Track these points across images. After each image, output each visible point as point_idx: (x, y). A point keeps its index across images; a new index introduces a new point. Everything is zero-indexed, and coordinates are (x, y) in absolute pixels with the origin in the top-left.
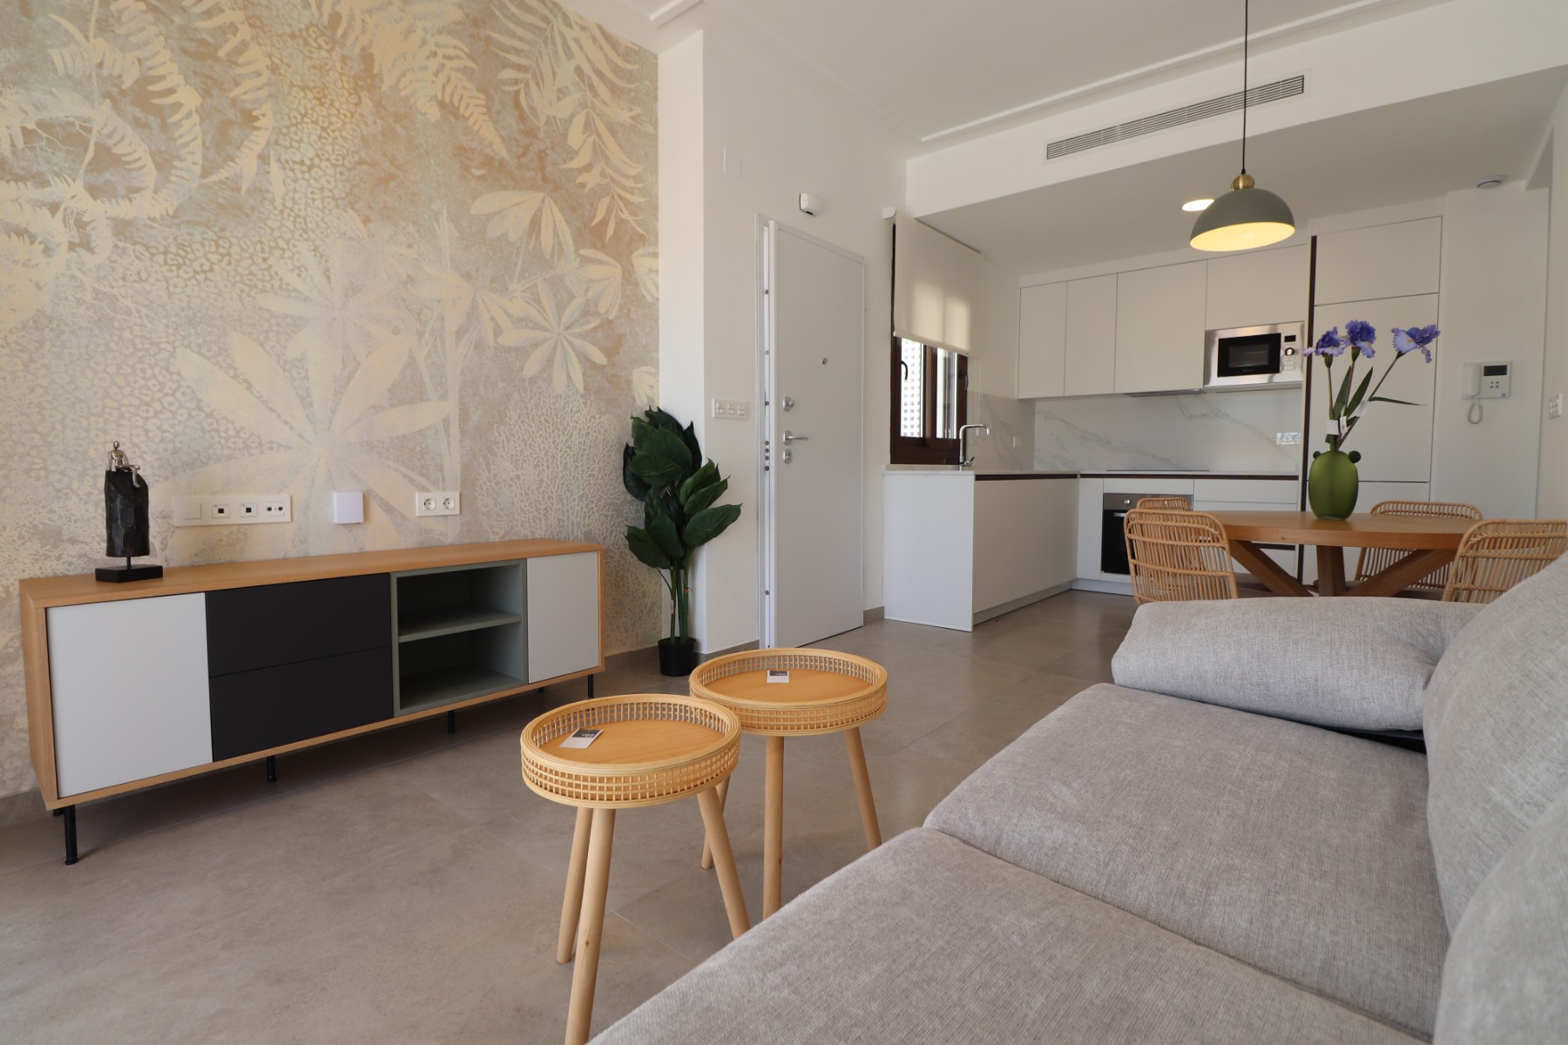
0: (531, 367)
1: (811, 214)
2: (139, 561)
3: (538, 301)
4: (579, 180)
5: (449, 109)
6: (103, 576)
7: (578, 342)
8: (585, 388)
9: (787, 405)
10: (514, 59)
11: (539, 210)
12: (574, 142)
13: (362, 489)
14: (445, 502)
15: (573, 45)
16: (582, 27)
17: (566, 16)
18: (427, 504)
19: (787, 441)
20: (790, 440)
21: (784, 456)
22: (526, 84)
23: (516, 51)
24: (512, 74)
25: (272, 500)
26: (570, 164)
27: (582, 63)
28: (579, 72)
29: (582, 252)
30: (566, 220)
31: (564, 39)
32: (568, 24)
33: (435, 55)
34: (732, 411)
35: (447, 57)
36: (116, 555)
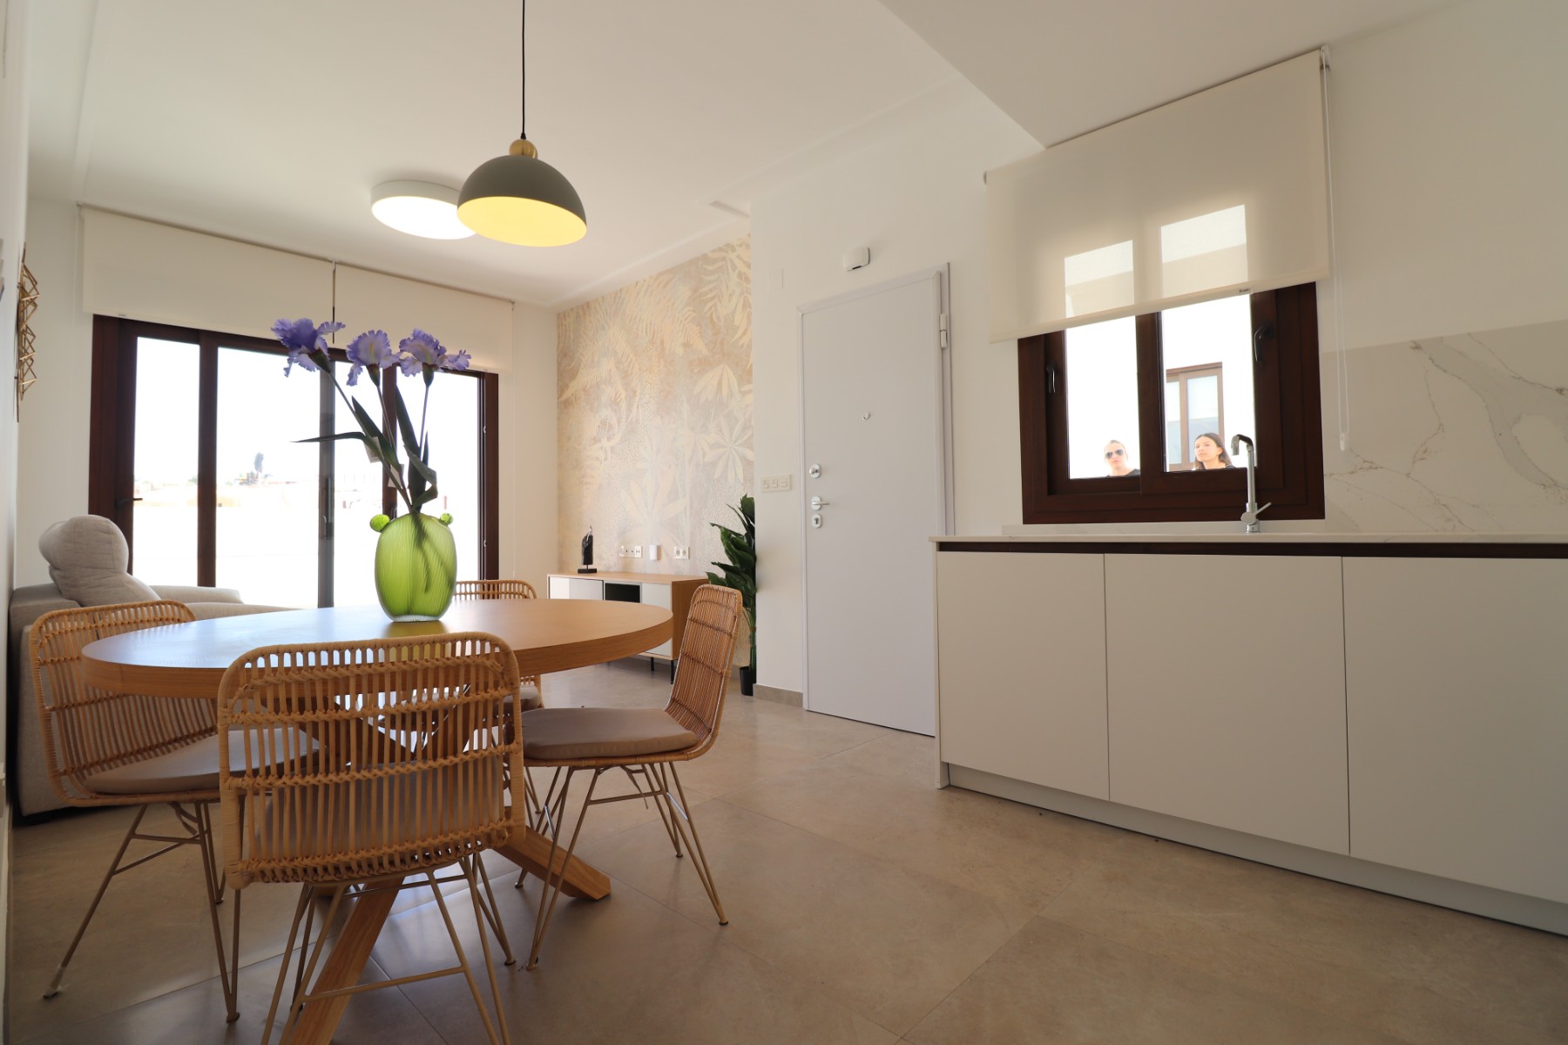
0: (718, 473)
1: (860, 267)
2: (590, 567)
3: (721, 430)
4: (740, 344)
5: (686, 345)
7: (740, 450)
8: (745, 479)
9: (813, 473)
10: (710, 296)
11: (722, 375)
12: (736, 323)
13: (658, 544)
14: (684, 552)
15: (737, 261)
16: (741, 245)
17: (733, 246)
18: (678, 552)
19: (819, 507)
20: (822, 505)
21: (814, 522)
22: (715, 305)
23: (711, 290)
24: (710, 304)
25: (638, 548)
26: (735, 338)
27: (741, 267)
28: (740, 275)
29: (743, 390)
30: (734, 374)
31: (731, 261)
32: (734, 250)
33: (681, 322)
34: (775, 485)
35: (686, 319)
36: (584, 564)
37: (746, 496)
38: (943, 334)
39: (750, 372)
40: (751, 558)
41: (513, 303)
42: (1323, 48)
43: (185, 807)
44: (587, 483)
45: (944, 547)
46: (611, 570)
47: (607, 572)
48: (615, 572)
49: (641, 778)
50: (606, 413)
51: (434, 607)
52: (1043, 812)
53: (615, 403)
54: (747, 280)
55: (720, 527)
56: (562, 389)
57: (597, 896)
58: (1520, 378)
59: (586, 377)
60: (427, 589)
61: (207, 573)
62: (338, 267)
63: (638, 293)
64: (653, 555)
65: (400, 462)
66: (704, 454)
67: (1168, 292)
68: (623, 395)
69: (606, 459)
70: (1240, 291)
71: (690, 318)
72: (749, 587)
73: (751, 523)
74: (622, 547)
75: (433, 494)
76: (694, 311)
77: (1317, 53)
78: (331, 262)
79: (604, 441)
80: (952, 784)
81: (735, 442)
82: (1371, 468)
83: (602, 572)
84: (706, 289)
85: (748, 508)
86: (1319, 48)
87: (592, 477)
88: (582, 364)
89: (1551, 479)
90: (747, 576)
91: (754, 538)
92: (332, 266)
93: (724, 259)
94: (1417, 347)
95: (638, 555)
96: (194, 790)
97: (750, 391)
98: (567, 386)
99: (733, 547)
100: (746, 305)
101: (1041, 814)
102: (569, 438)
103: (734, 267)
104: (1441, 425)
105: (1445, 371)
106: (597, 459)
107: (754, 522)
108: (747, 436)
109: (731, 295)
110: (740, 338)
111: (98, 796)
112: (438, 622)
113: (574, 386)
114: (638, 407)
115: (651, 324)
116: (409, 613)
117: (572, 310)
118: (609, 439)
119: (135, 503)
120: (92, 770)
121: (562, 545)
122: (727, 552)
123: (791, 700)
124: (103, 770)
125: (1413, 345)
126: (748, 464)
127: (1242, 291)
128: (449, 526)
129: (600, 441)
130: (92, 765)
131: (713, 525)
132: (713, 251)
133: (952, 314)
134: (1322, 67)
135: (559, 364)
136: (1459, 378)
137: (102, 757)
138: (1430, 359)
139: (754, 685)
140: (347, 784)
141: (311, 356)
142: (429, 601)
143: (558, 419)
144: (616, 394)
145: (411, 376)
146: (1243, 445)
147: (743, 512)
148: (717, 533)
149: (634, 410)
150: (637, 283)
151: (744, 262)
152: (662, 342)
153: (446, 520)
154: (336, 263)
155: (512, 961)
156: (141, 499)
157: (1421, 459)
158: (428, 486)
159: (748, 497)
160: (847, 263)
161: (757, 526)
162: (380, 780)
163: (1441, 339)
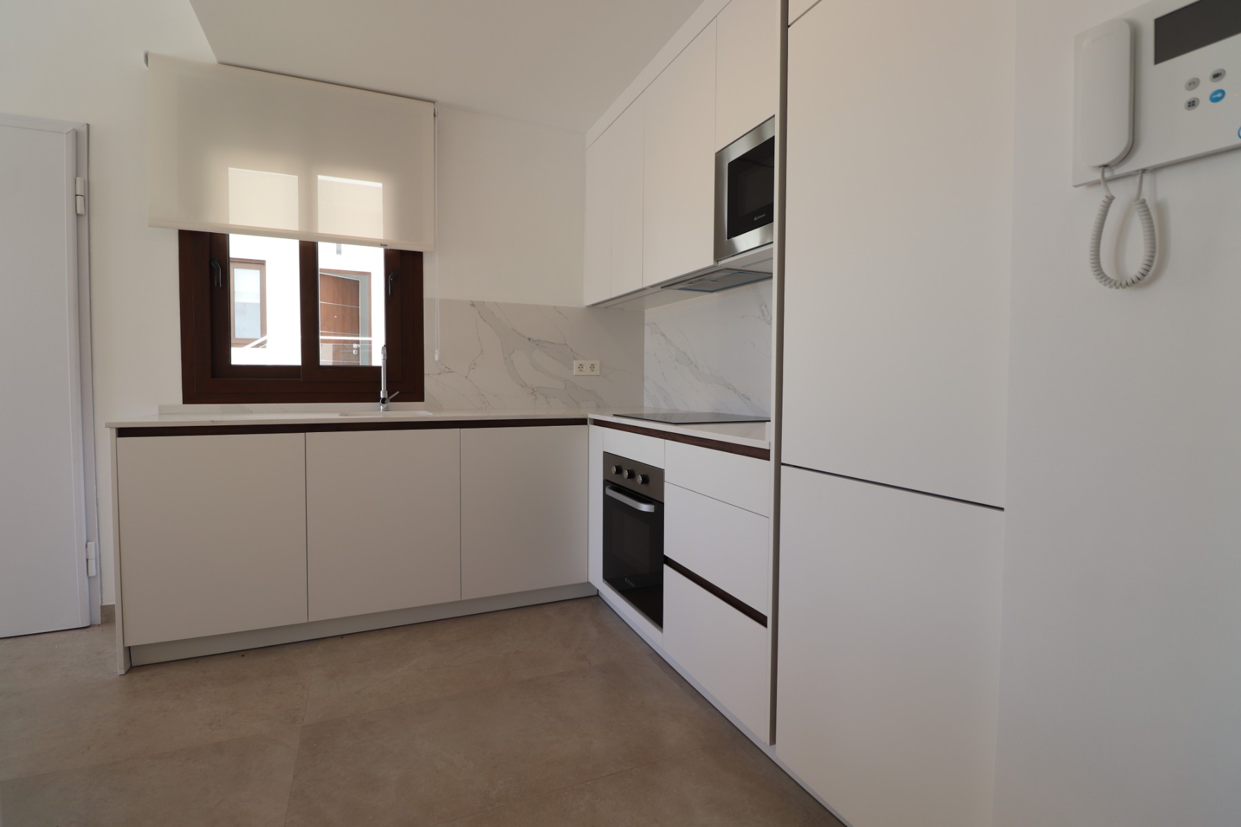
38: (80, 199)
42: (436, 104)
45: (123, 432)
58: (515, 330)
77: (433, 104)
80: (137, 664)
82: (449, 372)
86: (433, 102)
89: (525, 383)
94: (473, 305)
101: (243, 656)
105: (485, 322)
125: (471, 304)
133: (92, 179)
134: (434, 115)
136: (491, 326)
138: (478, 313)
157: (473, 369)
163: (484, 302)
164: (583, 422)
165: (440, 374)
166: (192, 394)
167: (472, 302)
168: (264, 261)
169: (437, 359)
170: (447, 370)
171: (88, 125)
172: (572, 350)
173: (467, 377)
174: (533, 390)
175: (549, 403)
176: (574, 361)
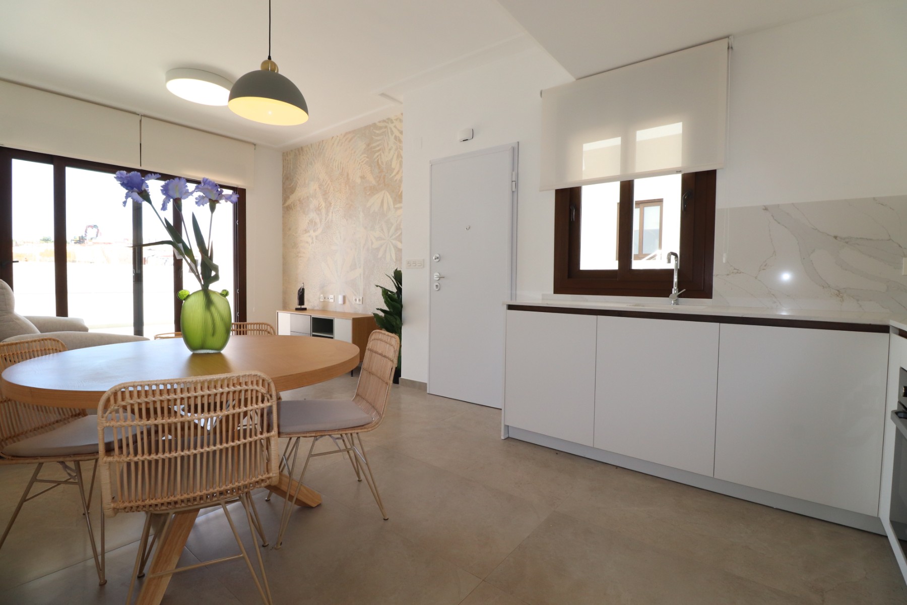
0: (380, 255)
2: (303, 307)
3: (382, 230)
5: (363, 177)
6: (297, 309)
7: (394, 242)
8: (396, 259)
9: (435, 259)
10: (378, 149)
11: (384, 197)
12: (393, 165)
13: (344, 294)
14: (359, 300)
15: (394, 129)
16: (396, 120)
17: (392, 120)
18: (356, 300)
19: (438, 279)
20: (440, 278)
21: (435, 287)
22: (380, 155)
23: (378, 146)
24: (377, 154)
25: (332, 296)
26: (392, 175)
27: (397, 133)
28: (396, 138)
29: (396, 206)
30: (391, 197)
31: (391, 129)
32: (392, 122)
33: (360, 163)
34: (414, 265)
35: (362, 162)
36: (299, 305)
37: (397, 269)
38: (514, 183)
39: (400, 196)
40: (399, 306)
41: (255, 145)
42: (730, 37)
43: (68, 464)
44: (301, 257)
45: (511, 307)
46: (316, 308)
47: (313, 310)
48: (318, 310)
49: (340, 442)
50: (312, 215)
51: (218, 345)
52: (558, 452)
53: (318, 209)
54: (400, 141)
55: (381, 287)
56: (285, 198)
57: (314, 505)
58: (817, 229)
59: (300, 193)
60: (213, 334)
61: (62, 307)
62: (143, 117)
63: (333, 144)
64: (340, 301)
65: (196, 258)
66: (372, 243)
67: (639, 169)
68: (324, 205)
69: (312, 243)
70: (677, 172)
71: (364, 162)
72: (398, 323)
73: (400, 285)
74: (322, 295)
75: (216, 278)
76: (367, 157)
77: (727, 39)
78: (138, 115)
79: (311, 232)
80: (510, 436)
81: (391, 237)
82: (738, 273)
83: (310, 310)
84: (374, 145)
85: (398, 276)
86: (728, 37)
87: (304, 253)
88: (298, 185)
89: (827, 284)
90: (397, 317)
91: (401, 295)
92: (139, 118)
93: (386, 127)
94: (766, 209)
95: (332, 301)
96: (75, 455)
97: (401, 208)
98: (288, 197)
99: (389, 299)
100: (399, 156)
101: (557, 454)
102: (290, 229)
103: (392, 131)
104: (774, 252)
105: (779, 223)
106: (307, 242)
107: (401, 285)
108: (397, 235)
109: (390, 150)
110: (395, 175)
111: (13, 458)
112: (220, 354)
113: (293, 198)
114: (332, 213)
115: (341, 163)
116: (202, 348)
117: (292, 151)
118: (314, 231)
119: (14, 264)
120: (7, 441)
121: (285, 293)
122: (385, 302)
123: (420, 387)
124: (14, 442)
125: (764, 208)
126: (399, 251)
127: (678, 172)
128: (227, 297)
129: (309, 232)
130: (7, 439)
131: (377, 286)
132: (380, 122)
133: (519, 172)
134: (728, 48)
135: (284, 183)
136: (786, 227)
137: (13, 434)
138: (772, 216)
139: (400, 378)
140: (176, 458)
141: (139, 194)
142: (215, 341)
143: (283, 217)
144: (319, 204)
145: (201, 206)
146: (673, 257)
147: (395, 279)
148: (380, 291)
149: (330, 214)
150: (333, 138)
151: (398, 130)
152: (348, 175)
153: (225, 293)
154: (141, 116)
155: (267, 544)
156: (18, 262)
157: (764, 269)
158: (213, 273)
159: (398, 270)
160: (460, 136)
161: (404, 287)
162: (195, 455)
163: (778, 205)
164: (885, 329)
165: (728, 275)
166: (559, 288)
167: (765, 206)
168: (662, 199)
169: (724, 261)
170: (735, 271)
171: (518, 142)
172: (900, 246)
173: (756, 278)
174: (838, 291)
175: (860, 306)
176: (904, 258)
